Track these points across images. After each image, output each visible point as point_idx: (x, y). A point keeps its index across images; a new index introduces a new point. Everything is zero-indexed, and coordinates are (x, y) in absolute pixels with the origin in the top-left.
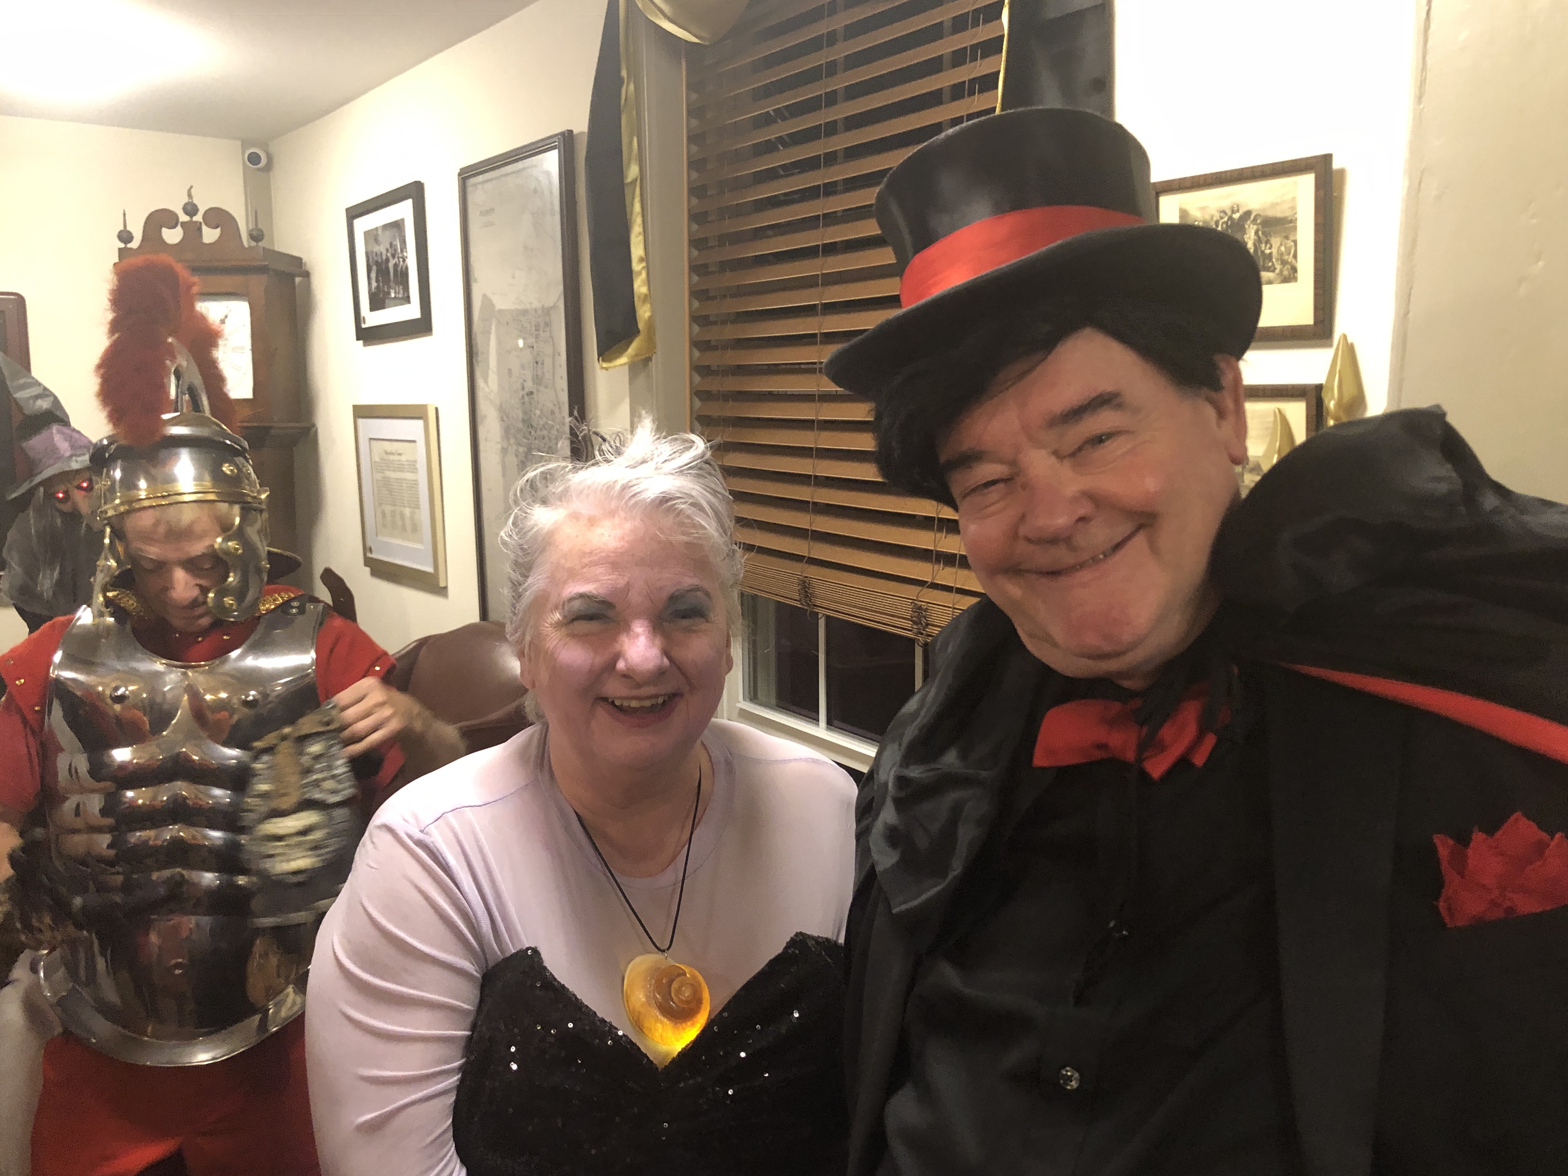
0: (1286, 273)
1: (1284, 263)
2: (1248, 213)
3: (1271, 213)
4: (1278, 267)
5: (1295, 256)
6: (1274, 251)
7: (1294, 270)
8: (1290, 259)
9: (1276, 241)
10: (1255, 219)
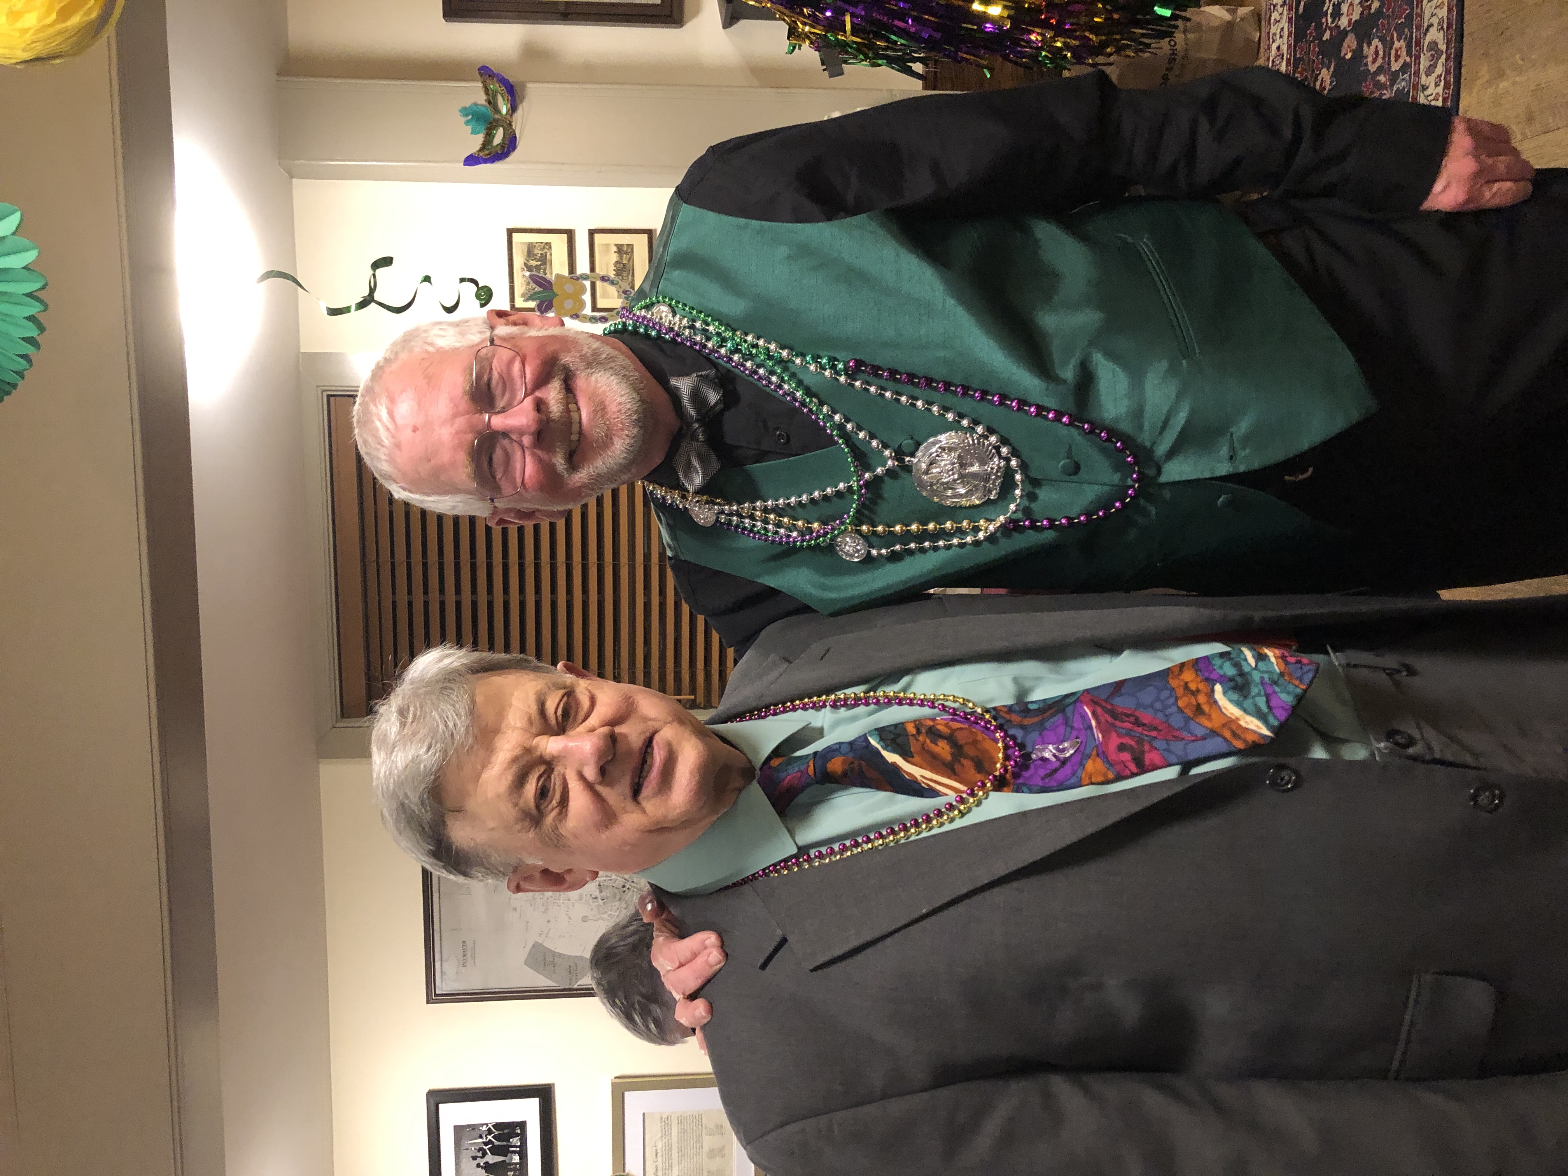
0: (548, 247)
1: (544, 248)
2: (525, 264)
3: (526, 254)
4: (545, 250)
5: (542, 243)
6: (540, 252)
7: (547, 243)
8: (542, 245)
9: (536, 251)
10: (528, 261)
